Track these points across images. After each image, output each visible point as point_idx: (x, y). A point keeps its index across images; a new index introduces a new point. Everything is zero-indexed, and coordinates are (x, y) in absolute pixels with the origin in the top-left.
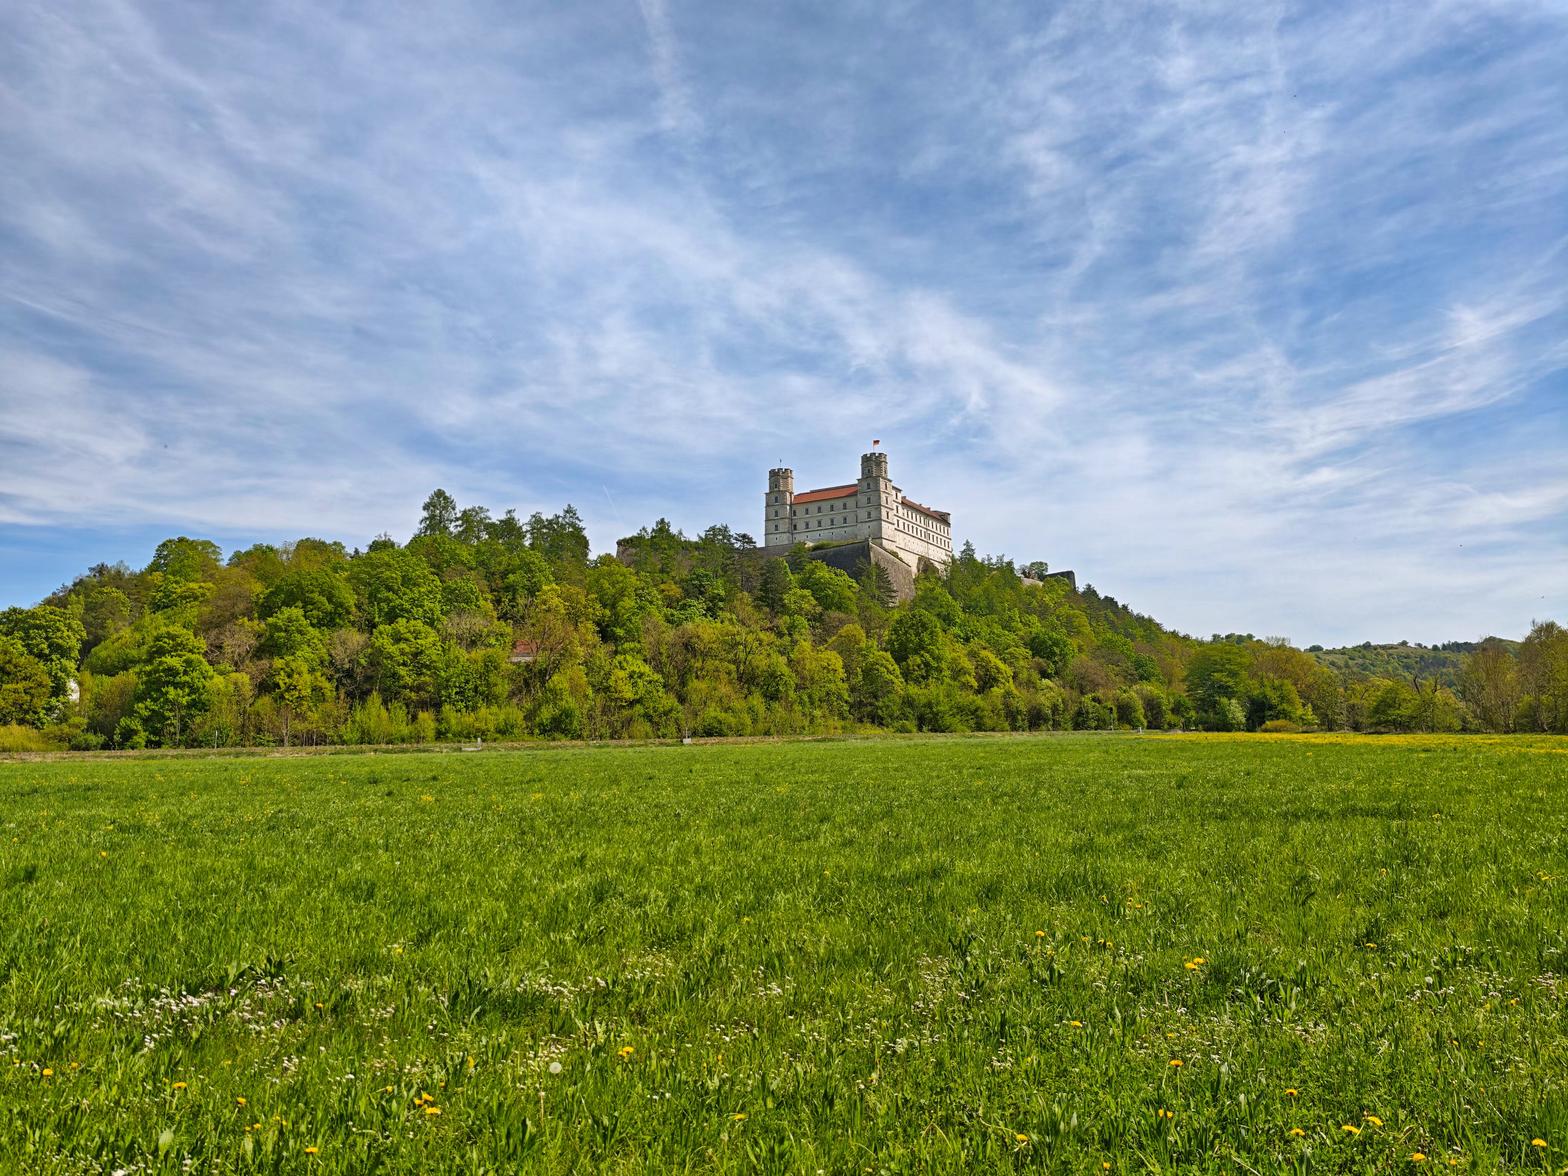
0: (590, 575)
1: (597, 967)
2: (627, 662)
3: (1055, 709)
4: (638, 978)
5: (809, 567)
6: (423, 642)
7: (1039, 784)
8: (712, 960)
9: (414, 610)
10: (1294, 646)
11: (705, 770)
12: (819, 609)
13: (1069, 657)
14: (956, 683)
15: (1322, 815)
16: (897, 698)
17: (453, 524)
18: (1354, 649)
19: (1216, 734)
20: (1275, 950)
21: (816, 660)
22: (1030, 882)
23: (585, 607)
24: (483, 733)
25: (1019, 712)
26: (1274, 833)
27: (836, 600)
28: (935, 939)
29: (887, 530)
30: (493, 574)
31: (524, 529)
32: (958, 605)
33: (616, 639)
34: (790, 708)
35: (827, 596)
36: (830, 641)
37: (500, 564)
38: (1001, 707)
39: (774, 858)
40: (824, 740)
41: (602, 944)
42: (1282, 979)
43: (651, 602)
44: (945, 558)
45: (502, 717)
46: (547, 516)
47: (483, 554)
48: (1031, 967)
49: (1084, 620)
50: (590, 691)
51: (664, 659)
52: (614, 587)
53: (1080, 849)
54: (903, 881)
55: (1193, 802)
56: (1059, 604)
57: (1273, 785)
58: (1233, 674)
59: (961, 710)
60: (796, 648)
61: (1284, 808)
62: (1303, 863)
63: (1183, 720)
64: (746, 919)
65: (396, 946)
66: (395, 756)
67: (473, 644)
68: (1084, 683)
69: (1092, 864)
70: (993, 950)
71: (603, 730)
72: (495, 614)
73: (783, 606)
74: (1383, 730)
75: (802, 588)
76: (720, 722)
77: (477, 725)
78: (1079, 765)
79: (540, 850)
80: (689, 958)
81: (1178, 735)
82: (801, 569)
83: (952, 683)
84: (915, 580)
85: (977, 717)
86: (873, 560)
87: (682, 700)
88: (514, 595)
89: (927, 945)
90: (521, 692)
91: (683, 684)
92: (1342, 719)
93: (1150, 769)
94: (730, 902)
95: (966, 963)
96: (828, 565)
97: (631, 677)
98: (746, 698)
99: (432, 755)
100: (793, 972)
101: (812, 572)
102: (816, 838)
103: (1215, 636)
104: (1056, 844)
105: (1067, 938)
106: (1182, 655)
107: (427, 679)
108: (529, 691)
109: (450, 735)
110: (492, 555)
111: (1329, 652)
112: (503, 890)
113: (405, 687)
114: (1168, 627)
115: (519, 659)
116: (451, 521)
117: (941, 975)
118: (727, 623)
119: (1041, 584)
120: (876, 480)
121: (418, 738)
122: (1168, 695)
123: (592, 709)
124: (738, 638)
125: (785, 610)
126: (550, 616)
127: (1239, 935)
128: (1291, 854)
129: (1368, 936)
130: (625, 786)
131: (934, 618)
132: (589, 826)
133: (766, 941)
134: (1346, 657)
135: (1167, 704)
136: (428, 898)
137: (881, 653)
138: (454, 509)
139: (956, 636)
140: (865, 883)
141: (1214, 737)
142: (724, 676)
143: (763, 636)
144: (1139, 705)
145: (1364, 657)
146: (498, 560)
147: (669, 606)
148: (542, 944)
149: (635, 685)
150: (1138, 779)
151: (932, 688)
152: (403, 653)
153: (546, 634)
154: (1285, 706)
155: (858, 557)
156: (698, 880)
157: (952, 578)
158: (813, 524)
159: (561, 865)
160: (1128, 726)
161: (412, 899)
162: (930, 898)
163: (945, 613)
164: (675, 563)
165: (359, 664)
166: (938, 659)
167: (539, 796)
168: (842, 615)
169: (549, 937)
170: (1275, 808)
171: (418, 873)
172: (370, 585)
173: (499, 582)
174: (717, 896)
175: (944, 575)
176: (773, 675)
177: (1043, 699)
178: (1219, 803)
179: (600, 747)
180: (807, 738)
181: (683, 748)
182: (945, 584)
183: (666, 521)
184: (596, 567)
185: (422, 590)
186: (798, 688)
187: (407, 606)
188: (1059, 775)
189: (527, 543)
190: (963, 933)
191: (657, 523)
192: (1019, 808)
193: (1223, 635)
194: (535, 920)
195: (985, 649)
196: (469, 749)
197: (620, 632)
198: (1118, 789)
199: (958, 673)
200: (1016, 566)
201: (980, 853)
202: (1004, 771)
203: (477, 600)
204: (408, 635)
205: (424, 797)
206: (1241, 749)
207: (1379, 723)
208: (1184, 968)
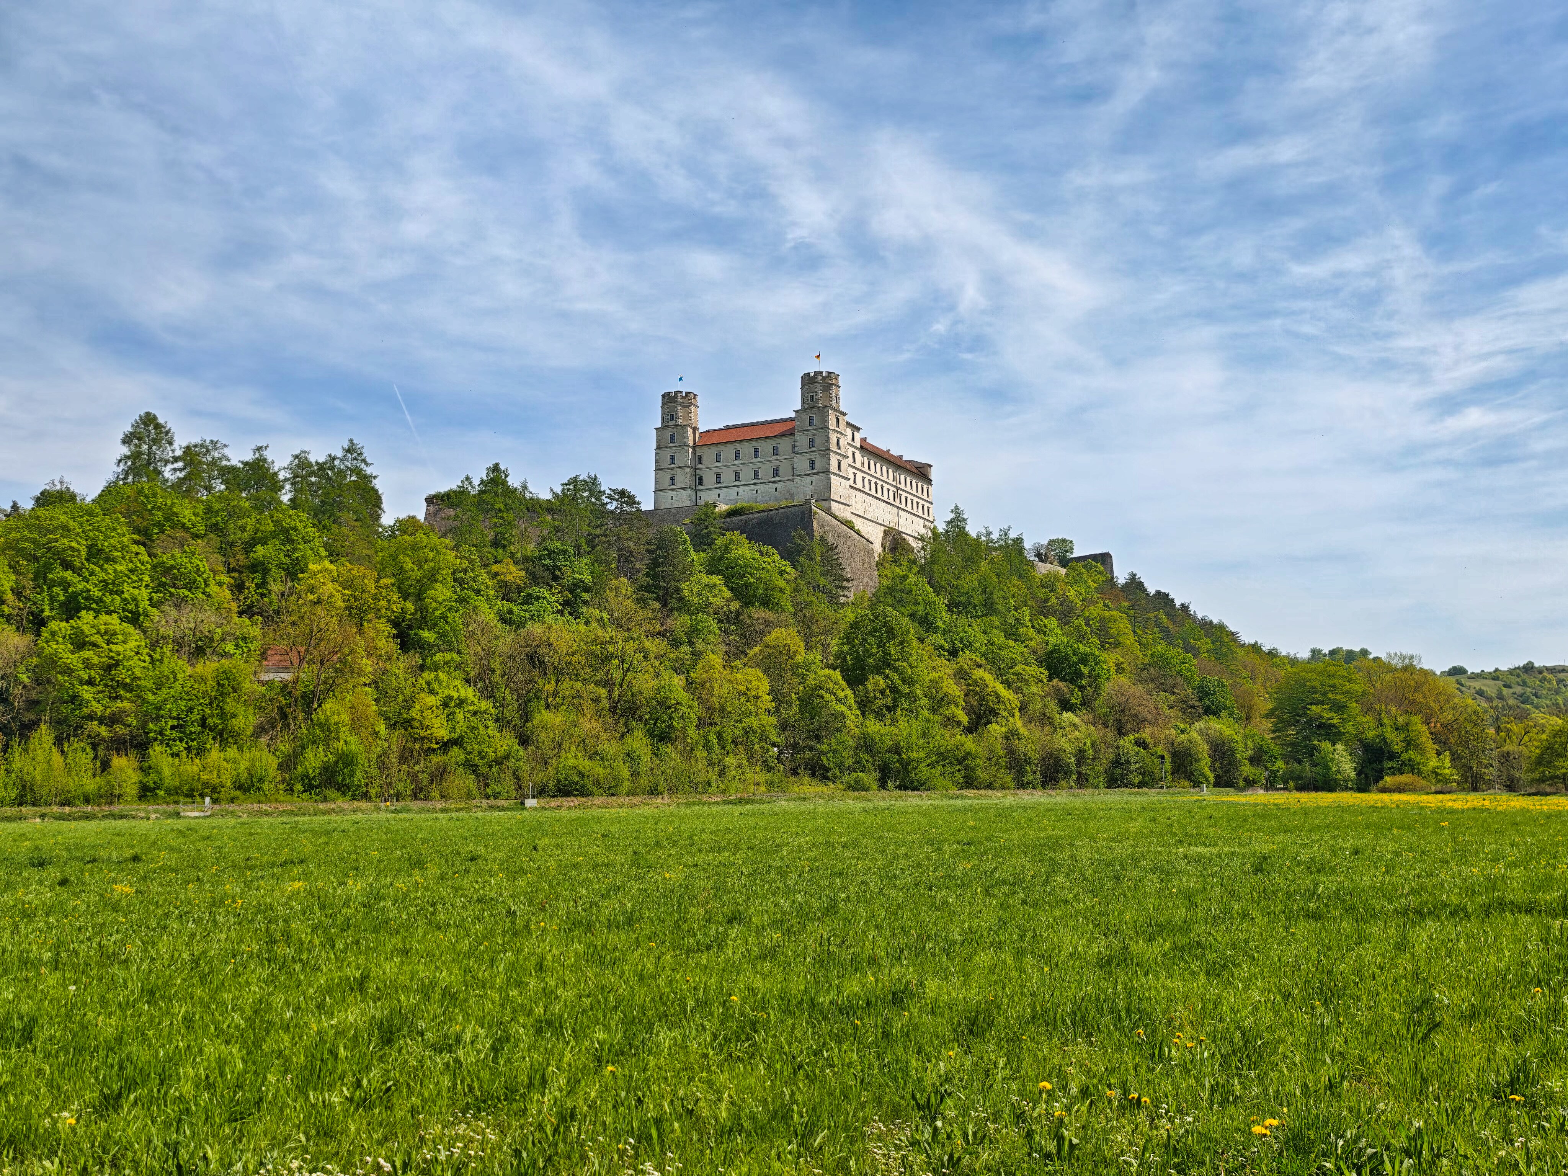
0: (383, 549)
1: (380, 1143)
2: (440, 683)
3: (1080, 756)
4: (442, 1157)
5: (720, 541)
6: (120, 648)
7: (1054, 867)
8: (556, 1130)
9: (108, 599)
10: (1426, 666)
11: (558, 846)
12: (735, 605)
13: (1102, 680)
14: (938, 718)
15: (1458, 912)
16: (849, 740)
17: (170, 466)
18: (1511, 672)
19: (1313, 794)
20: (1381, 1106)
21: (730, 681)
22: (1034, 1009)
23: (375, 598)
24: (214, 790)
25: (1028, 761)
26: (1388, 938)
27: (760, 592)
28: (892, 1095)
29: (838, 487)
30: (232, 545)
31: (282, 476)
32: (941, 602)
33: (422, 647)
34: (688, 752)
35: (746, 586)
36: (751, 653)
37: (243, 529)
38: (1002, 753)
39: (654, 977)
40: (739, 802)
41: (389, 1108)
42: (1388, 1148)
43: (477, 592)
44: (923, 531)
45: (244, 765)
46: (317, 456)
47: (217, 513)
48: (1029, 1135)
49: (1125, 625)
50: (381, 727)
51: (497, 678)
52: (420, 567)
53: (1110, 962)
54: (847, 1010)
55: (1275, 893)
56: (1088, 602)
57: (1390, 870)
58: (1340, 708)
59: (942, 757)
60: (701, 663)
61: (1403, 901)
62: (1425, 980)
63: (1266, 774)
64: (610, 1068)
65: (66, 1114)
66: (73, 824)
67: (200, 652)
68: (1124, 719)
69: (1125, 984)
70: (976, 1110)
71: (400, 786)
72: (234, 606)
73: (681, 599)
74: (1548, 790)
75: (710, 572)
76: (582, 775)
77: (205, 777)
78: (1114, 839)
79: (298, 967)
80: (522, 1127)
81: (1259, 797)
82: (708, 545)
83: (931, 717)
84: (878, 564)
85: (967, 767)
86: (817, 534)
87: (524, 741)
88: (264, 577)
89: (880, 1104)
90: (274, 727)
91: (527, 717)
92: (1491, 773)
93: (1216, 845)
94: (587, 1044)
95: (936, 1130)
96: (749, 538)
97: (445, 705)
98: (622, 737)
99: (133, 823)
100: (677, 1148)
101: (726, 549)
102: (721, 947)
103: (1313, 651)
104: (1074, 955)
105: (1085, 1091)
106: (1266, 679)
107: (126, 705)
108: (286, 726)
109: (161, 793)
110: (230, 515)
111: (1475, 677)
112: (237, 1027)
113: (90, 718)
114: (1247, 638)
115: (272, 676)
116: (167, 462)
117: (898, 1148)
118: (594, 624)
119: (1063, 571)
120: (823, 412)
121: (112, 797)
122: (1245, 736)
123: (385, 753)
124: (611, 648)
125: (684, 605)
126: (320, 611)
127: (1331, 1086)
128: (1410, 968)
129: (1513, 1083)
130: (433, 870)
131: (906, 621)
132: (376, 931)
133: (639, 1101)
134: (1500, 683)
135: (1243, 752)
136: (119, 1039)
137: (827, 671)
138: (170, 443)
139: (938, 647)
140: (792, 1015)
141: (1309, 798)
142: (589, 706)
143: (649, 644)
144: (1203, 750)
145: (1524, 684)
146: (240, 523)
147: (505, 598)
148: (295, 1110)
149: (450, 717)
150: (1199, 860)
151: (902, 725)
152: (87, 664)
153: (313, 637)
154: (1412, 754)
155: (795, 528)
156: (539, 1010)
157: (933, 561)
158: (728, 477)
159: (329, 991)
160: (1187, 783)
161: (94, 1043)
162: (886, 1035)
163: (921, 613)
164: (515, 532)
165: (17, 680)
166: (909, 681)
167: (297, 885)
168: (770, 615)
169: (307, 1098)
170: (1390, 903)
171: (104, 1002)
172: (36, 558)
173: (241, 557)
174: (568, 1034)
175: (921, 557)
176: (663, 704)
177: (1063, 741)
178: (1312, 895)
179: (397, 811)
180: (714, 799)
181: (525, 813)
182: (922, 569)
183: (502, 467)
184: (393, 536)
185: (120, 568)
186: (702, 723)
187: (96, 592)
188: (1084, 851)
189: (286, 498)
190: (933, 1085)
191: (488, 470)
192: (1024, 902)
193: (1326, 651)
194: (286, 1072)
195: (979, 666)
196: (191, 813)
197: (428, 636)
198: (1167, 873)
199: (939, 702)
200: (1028, 545)
201: (962, 971)
202: (1004, 848)
203: (207, 584)
204: (97, 639)
205: (118, 887)
206: (1347, 817)
207: (1542, 780)
208: (1250, 1133)
